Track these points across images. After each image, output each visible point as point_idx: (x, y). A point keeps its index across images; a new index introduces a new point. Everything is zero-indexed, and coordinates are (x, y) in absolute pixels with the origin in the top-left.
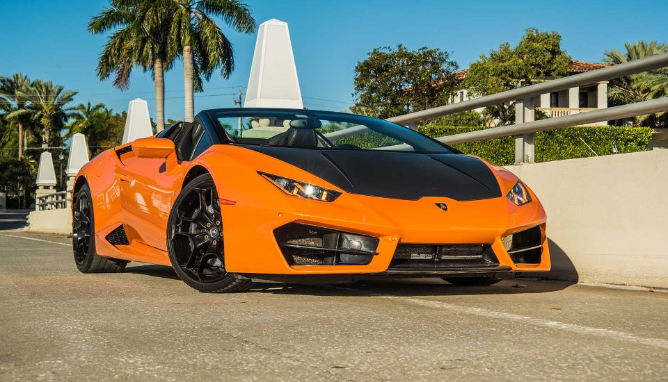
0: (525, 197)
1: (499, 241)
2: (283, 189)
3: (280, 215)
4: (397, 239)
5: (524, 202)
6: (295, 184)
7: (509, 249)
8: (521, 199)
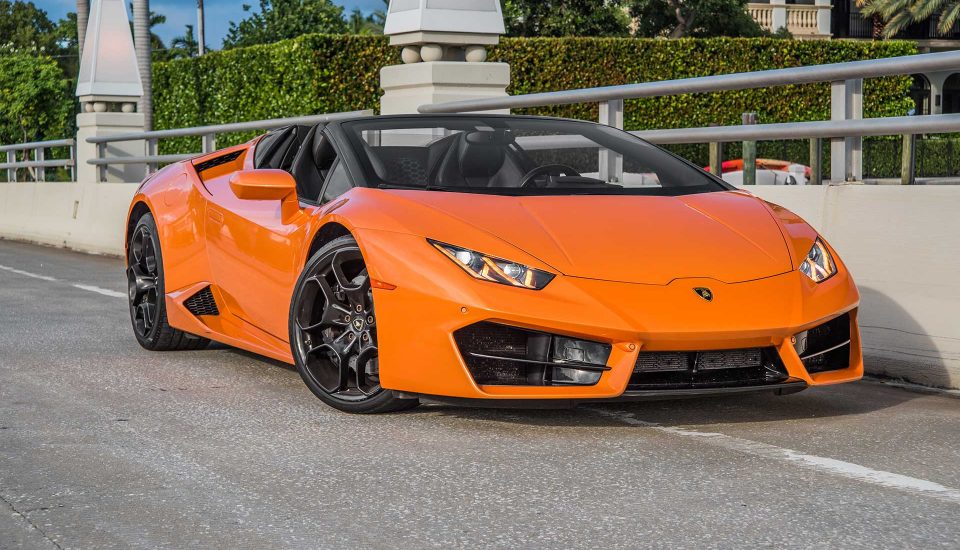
0: (826, 267)
1: (789, 343)
2: (466, 268)
3: (464, 310)
4: (637, 348)
5: (825, 275)
6: (484, 259)
7: (802, 352)
8: (821, 270)
